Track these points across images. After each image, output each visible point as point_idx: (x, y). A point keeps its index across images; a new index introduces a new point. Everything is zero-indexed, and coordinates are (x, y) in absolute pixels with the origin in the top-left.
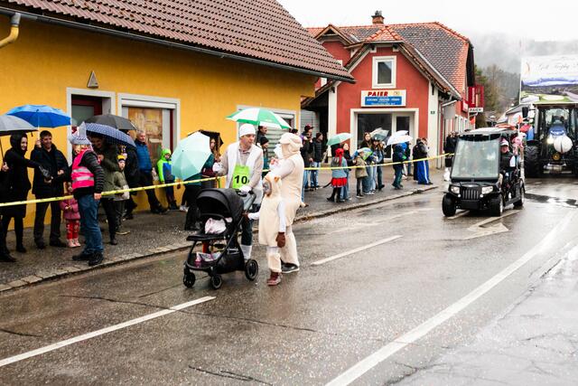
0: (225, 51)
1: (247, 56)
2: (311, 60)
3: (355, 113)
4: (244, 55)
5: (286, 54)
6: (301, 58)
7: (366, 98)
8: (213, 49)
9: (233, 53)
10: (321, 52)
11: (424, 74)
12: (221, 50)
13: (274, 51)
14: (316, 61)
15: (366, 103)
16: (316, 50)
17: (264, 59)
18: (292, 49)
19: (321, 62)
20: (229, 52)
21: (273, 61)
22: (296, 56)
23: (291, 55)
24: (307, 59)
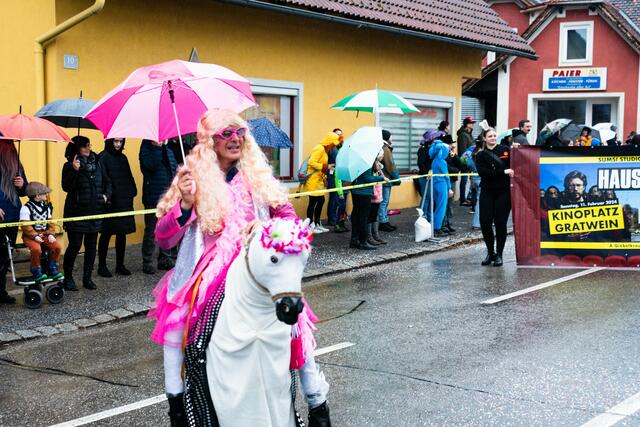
0: (363, 18)
1: (392, 24)
2: (478, 29)
3: (534, 99)
4: (387, 23)
5: (443, 20)
6: (464, 25)
7: (550, 79)
8: (348, 16)
9: (373, 20)
10: (490, 17)
11: (632, 45)
12: (358, 18)
13: (428, 17)
14: (484, 30)
15: (551, 86)
16: (483, 16)
17: (414, 29)
18: (451, 15)
19: (491, 32)
20: (368, 19)
21: (427, 31)
22: (457, 24)
23: (450, 22)
24: (471, 27)
